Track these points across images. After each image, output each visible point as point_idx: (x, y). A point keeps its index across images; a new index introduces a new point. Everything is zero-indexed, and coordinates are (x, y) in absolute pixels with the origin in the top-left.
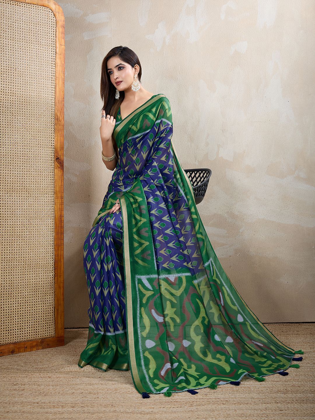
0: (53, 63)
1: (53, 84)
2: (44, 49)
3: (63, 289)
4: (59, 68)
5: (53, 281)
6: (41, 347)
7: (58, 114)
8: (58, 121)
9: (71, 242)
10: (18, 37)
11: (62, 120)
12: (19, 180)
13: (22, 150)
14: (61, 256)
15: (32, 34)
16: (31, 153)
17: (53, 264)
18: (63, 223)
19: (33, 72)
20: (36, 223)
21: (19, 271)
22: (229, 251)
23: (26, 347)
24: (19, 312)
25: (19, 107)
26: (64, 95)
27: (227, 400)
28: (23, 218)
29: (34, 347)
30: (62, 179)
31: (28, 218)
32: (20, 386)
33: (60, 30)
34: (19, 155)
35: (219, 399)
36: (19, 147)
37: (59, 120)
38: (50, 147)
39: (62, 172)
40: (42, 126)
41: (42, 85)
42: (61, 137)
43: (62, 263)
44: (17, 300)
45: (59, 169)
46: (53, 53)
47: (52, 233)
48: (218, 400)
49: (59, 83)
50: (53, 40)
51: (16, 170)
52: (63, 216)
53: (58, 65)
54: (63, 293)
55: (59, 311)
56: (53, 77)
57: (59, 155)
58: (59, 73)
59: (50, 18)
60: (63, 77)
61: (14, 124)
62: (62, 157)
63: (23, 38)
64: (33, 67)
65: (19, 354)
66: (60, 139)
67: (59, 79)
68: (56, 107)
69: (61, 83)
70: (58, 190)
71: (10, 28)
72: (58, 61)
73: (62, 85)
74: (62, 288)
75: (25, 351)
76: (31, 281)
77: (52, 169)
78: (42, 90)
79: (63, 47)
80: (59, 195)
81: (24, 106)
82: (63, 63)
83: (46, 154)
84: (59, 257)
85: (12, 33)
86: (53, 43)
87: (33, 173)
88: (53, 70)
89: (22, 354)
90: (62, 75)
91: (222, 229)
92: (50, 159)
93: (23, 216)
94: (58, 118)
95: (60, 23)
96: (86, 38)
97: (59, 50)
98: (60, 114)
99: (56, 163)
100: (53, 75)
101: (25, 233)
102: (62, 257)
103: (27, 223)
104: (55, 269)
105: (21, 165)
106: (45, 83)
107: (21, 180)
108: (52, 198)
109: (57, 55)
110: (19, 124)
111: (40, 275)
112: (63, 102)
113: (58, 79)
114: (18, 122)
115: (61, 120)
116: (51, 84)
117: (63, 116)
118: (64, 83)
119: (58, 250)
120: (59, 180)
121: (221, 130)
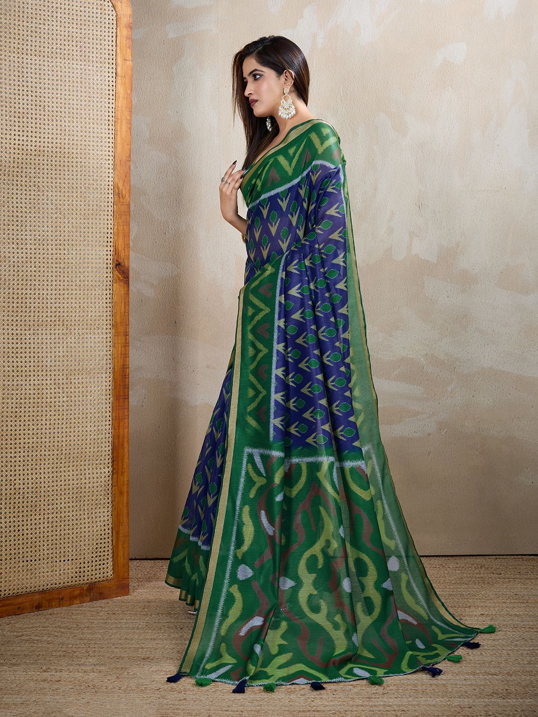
0: (111, 93)
1: (110, 132)
2: (95, 68)
3: (128, 495)
4: (122, 103)
5: (110, 482)
6: (88, 599)
7: (120, 185)
8: (119, 197)
9: (142, 406)
10: (49, 50)
11: (127, 196)
12: (49, 305)
13: (54, 252)
14: (123, 437)
15: (74, 43)
16: (70, 256)
17: (110, 453)
18: (127, 380)
19: (75, 111)
20: (80, 381)
21: (51, 466)
22: (426, 425)
23: (62, 599)
24: (50, 538)
25: (49, 175)
26: (130, 151)
27: (403, 708)
28: (57, 373)
29: (75, 597)
30: (127, 301)
31: (65, 372)
32: (53, 673)
33: (124, 32)
34: (50, 261)
35: (390, 706)
36: (50, 247)
37: (121, 196)
38: (105, 244)
39: (126, 289)
40: (91, 207)
41: (91, 134)
42: (125, 227)
43: (126, 450)
44: (46, 517)
45: (122, 284)
46: (110, 75)
47: (108, 397)
48: (389, 708)
49: (121, 128)
50: (111, 52)
51: (45, 287)
52: (127, 366)
53: (121, 96)
54: (127, 503)
55: (121, 535)
56: (111, 118)
57: (120, 259)
58: (122, 111)
59: (106, 12)
60: (129, 118)
61: (41, 206)
62: (126, 261)
63: (58, 51)
64: (75, 102)
65: (50, 611)
66: (124, 229)
67: (121, 122)
68: (116, 172)
69: (124, 127)
70: (118, 321)
71: (34, 34)
72: (120, 89)
73: (126, 132)
74: (125, 495)
75: (59, 606)
76: (71, 482)
77: (109, 283)
78: (91, 143)
79: (129, 63)
80: (121, 329)
81: (58, 172)
82: (129, 92)
83: (98, 257)
84: (121, 440)
85: (38, 44)
86: (111, 57)
87: (74, 292)
88: (111, 105)
89: (56, 610)
90: (127, 113)
91: (416, 386)
92: (105, 266)
93: (57, 368)
94: (120, 192)
95: (124, 20)
96: (171, 35)
97: (122, 69)
98: (123, 185)
99: (116, 273)
100: (111, 114)
101: (61, 400)
102: (126, 440)
103: (65, 382)
104: (113, 462)
105: (54, 278)
106: (95, 130)
107: (54, 305)
108: (109, 335)
109: (119, 78)
110: (50, 206)
111: (87, 472)
112: (128, 163)
113: (119, 121)
114: (49, 202)
115: (124, 196)
116: (107, 132)
117: (128, 188)
118: (130, 129)
119: (119, 427)
120: (121, 302)
121: (416, 205)
